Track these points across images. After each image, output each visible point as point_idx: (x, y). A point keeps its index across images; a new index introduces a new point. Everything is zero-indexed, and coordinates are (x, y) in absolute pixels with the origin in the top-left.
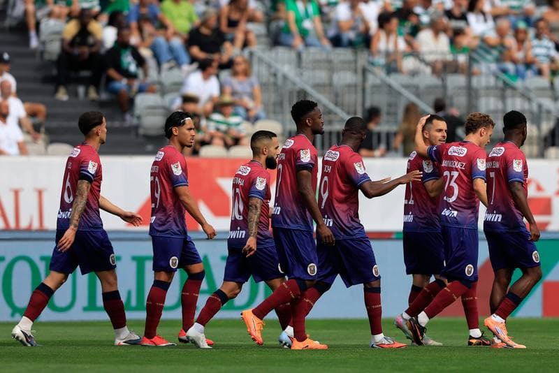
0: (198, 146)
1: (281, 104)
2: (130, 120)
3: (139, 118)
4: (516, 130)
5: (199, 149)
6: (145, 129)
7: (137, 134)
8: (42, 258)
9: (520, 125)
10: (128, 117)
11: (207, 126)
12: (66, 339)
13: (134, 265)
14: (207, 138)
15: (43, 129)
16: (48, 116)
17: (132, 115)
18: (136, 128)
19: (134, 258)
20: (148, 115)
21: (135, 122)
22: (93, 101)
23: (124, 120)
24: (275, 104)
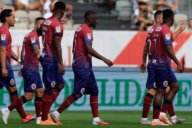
0: (146, 26)
1: (187, 6)
2: (113, 13)
3: (118, 12)
4: (169, 18)
5: (147, 28)
6: (121, 17)
7: (117, 20)
8: (70, 80)
9: (170, 16)
10: (112, 11)
11: (151, 17)
12: (81, 119)
13: (114, 84)
14: (151, 22)
15: (71, 17)
16: (74, 11)
17: (115, 10)
18: (116, 17)
19: (114, 80)
20: (122, 11)
21: (116, 14)
22: (96, 4)
23: (110, 13)
24: (184, 6)
